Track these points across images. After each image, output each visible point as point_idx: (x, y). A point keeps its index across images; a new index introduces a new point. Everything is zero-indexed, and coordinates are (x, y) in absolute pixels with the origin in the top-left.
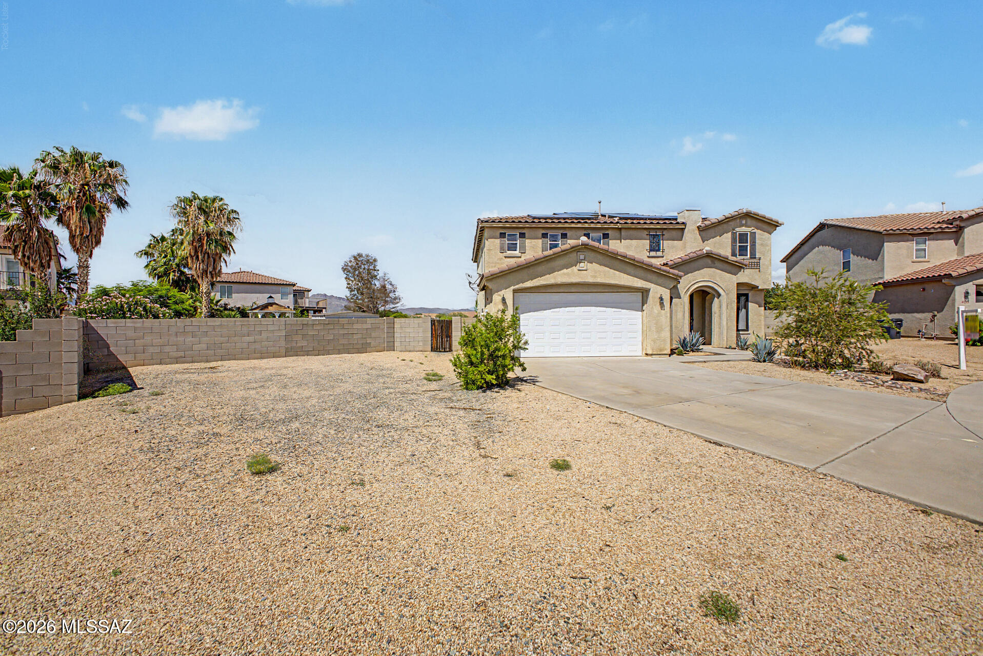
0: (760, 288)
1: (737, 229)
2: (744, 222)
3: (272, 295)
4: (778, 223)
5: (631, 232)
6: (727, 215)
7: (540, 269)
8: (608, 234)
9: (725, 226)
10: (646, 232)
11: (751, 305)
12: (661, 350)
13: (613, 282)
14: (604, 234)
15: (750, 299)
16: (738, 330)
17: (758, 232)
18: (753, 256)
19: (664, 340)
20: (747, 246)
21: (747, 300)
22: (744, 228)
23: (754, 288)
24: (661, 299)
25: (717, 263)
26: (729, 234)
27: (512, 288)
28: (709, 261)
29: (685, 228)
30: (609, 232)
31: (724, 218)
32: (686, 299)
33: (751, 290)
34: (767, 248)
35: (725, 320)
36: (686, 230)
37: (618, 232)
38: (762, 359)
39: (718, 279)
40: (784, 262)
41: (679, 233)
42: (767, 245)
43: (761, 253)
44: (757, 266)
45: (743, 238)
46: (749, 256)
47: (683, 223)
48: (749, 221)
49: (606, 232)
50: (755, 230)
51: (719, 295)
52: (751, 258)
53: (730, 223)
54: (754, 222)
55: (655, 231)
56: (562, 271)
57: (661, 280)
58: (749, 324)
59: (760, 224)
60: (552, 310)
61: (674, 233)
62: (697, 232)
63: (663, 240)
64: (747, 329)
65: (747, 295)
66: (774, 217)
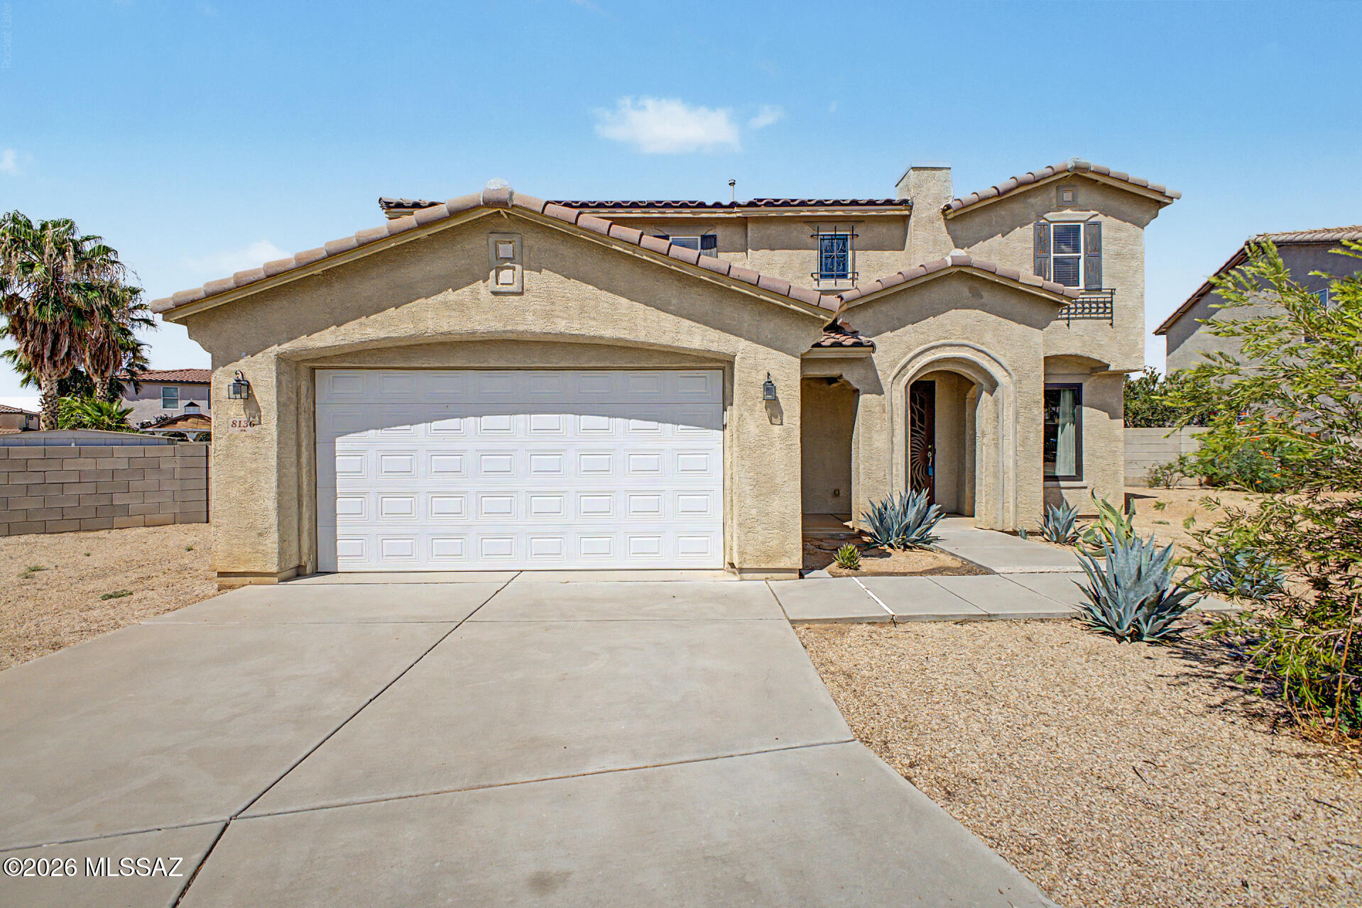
0: (1112, 368)
1: (1050, 216)
2: (1068, 196)
3: (195, 402)
4: (1162, 193)
5: (773, 230)
6: (1022, 175)
7: (367, 287)
8: (714, 237)
9: (1017, 207)
10: (808, 230)
11: (1089, 414)
12: (770, 557)
13: (608, 332)
14: (704, 238)
15: (1085, 397)
16: (1050, 478)
17: (1108, 222)
18: (1094, 285)
19: (782, 525)
20: (1079, 258)
21: (1077, 401)
22: (1068, 211)
23: (1097, 368)
24: (769, 387)
25: (987, 296)
26: (1028, 231)
27: (275, 349)
28: (963, 290)
29: (909, 216)
30: (719, 232)
31: (1013, 183)
32: (897, 397)
33: (1090, 375)
34: (1134, 264)
35: (1011, 453)
36: (912, 220)
37: (740, 230)
38: (1125, 629)
39: (988, 337)
40: (1163, 333)
41: (895, 230)
42: (1131, 256)
43: (1113, 276)
44: (1105, 310)
45: (1068, 235)
46: (1082, 285)
47: (904, 202)
48: (1084, 195)
49: (711, 233)
50: (1100, 218)
51: (993, 385)
52: (1088, 290)
53: (1032, 200)
54: (1097, 198)
55: (832, 226)
56: (440, 297)
57: (770, 326)
58: (1084, 463)
59: (1114, 203)
60: (436, 424)
61: (882, 230)
62: (941, 224)
63: (852, 249)
64: (1079, 475)
65: (1076, 391)
66: (1153, 182)
